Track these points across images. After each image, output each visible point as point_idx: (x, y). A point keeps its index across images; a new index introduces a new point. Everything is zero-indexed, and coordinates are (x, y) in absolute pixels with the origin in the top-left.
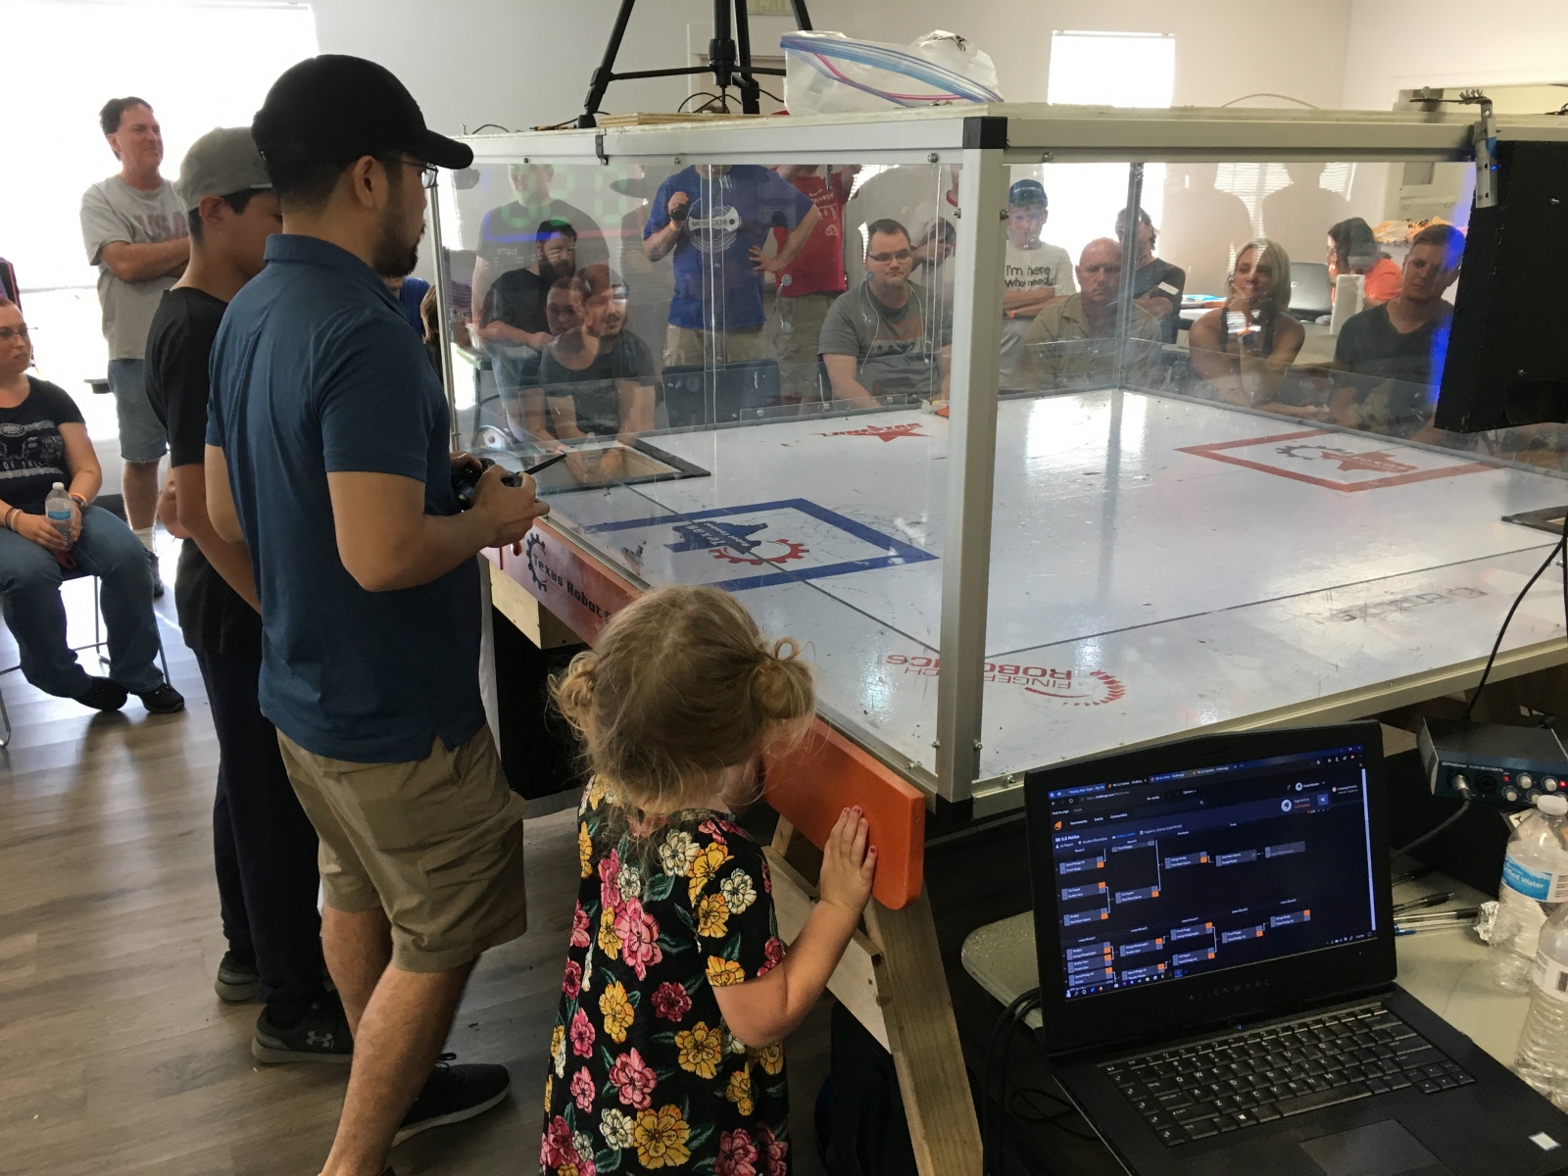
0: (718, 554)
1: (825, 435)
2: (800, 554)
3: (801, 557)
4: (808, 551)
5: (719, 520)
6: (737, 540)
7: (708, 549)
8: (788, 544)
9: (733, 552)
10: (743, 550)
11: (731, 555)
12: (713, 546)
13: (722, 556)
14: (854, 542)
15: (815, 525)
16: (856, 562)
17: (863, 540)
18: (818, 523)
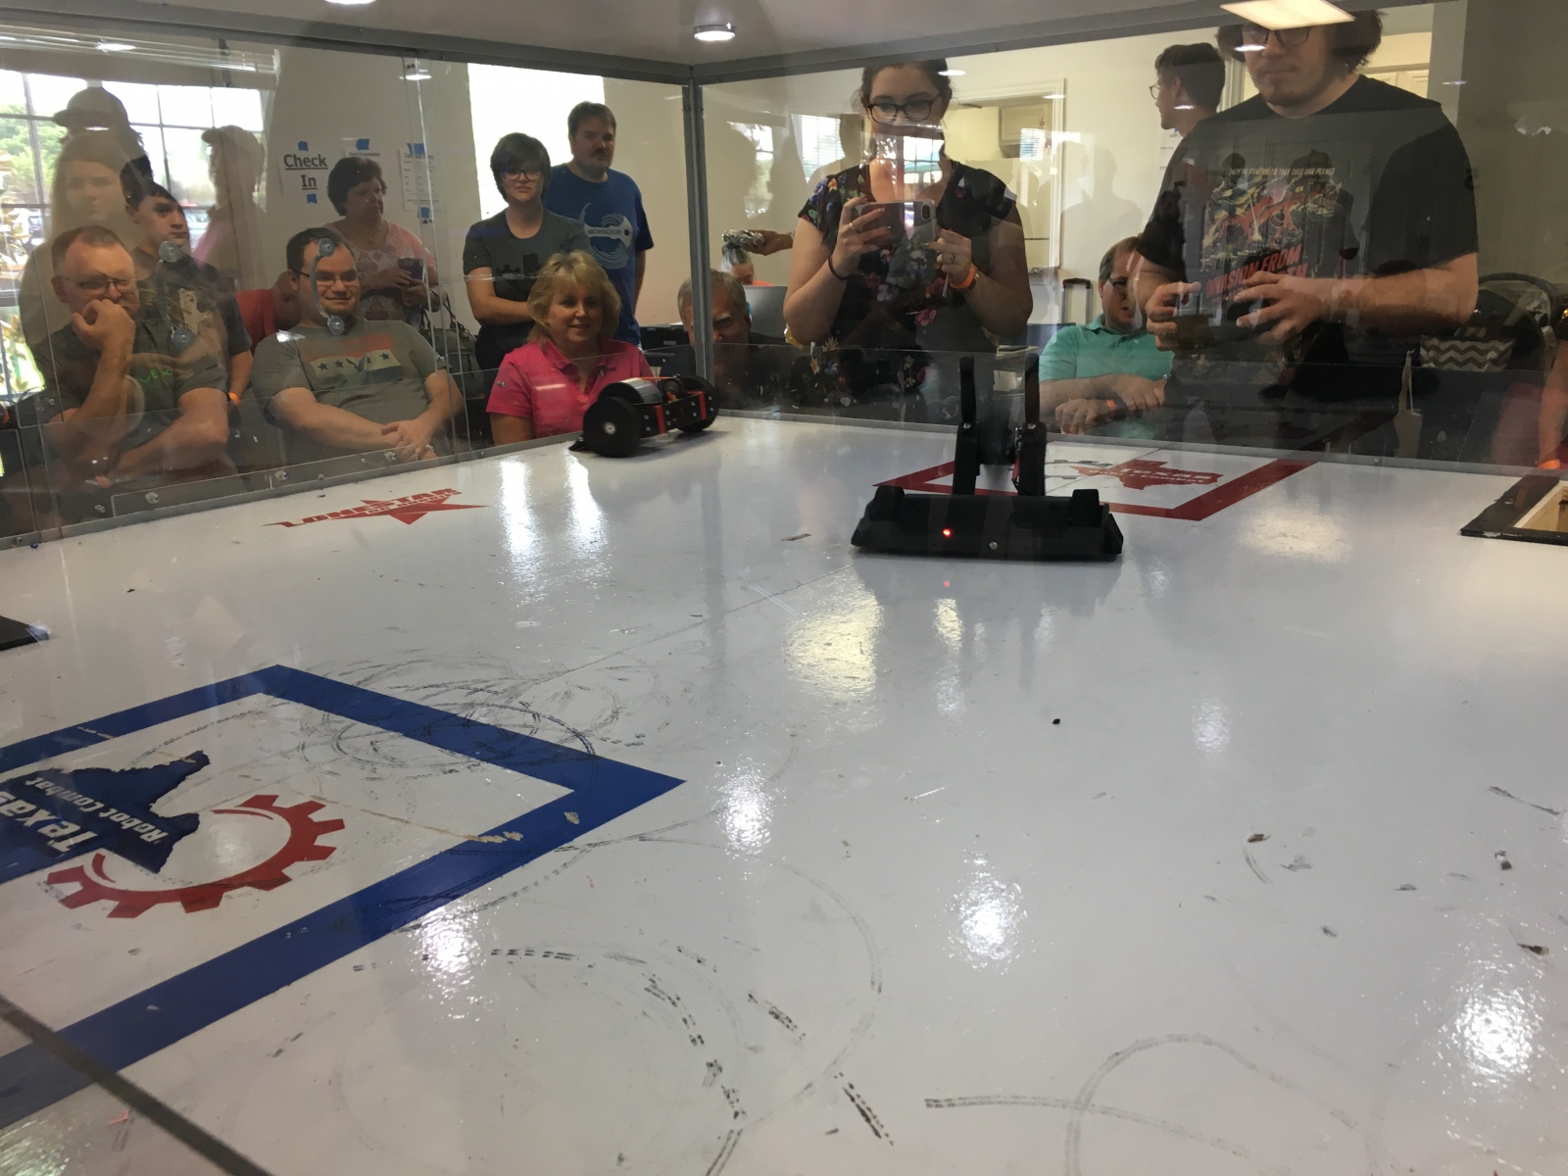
0: (73, 888)
1: (288, 525)
2: (322, 841)
3: (325, 853)
4: (337, 825)
5: (73, 761)
6: (126, 821)
7: (43, 875)
8: (280, 811)
9: (123, 873)
10: (152, 857)
11: (121, 885)
12: (56, 857)
13: (91, 893)
14: (451, 771)
15: (333, 734)
16: (485, 840)
17: (472, 759)
18: (340, 727)
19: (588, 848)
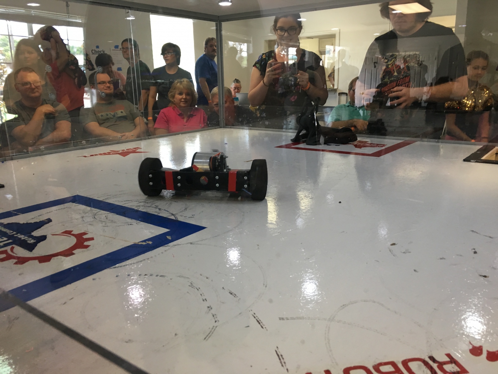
0: (3, 256)
1: (85, 157)
2: (86, 243)
3: (87, 247)
4: (92, 239)
5: (8, 220)
8: (73, 235)
9: (20, 252)
10: (31, 248)
11: (18, 255)
14: (131, 224)
15: (93, 214)
16: (140, 243)
17: (138, 221)
18: (96, 212)
19: (173, 246)
